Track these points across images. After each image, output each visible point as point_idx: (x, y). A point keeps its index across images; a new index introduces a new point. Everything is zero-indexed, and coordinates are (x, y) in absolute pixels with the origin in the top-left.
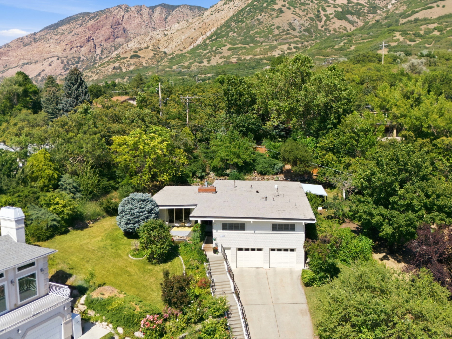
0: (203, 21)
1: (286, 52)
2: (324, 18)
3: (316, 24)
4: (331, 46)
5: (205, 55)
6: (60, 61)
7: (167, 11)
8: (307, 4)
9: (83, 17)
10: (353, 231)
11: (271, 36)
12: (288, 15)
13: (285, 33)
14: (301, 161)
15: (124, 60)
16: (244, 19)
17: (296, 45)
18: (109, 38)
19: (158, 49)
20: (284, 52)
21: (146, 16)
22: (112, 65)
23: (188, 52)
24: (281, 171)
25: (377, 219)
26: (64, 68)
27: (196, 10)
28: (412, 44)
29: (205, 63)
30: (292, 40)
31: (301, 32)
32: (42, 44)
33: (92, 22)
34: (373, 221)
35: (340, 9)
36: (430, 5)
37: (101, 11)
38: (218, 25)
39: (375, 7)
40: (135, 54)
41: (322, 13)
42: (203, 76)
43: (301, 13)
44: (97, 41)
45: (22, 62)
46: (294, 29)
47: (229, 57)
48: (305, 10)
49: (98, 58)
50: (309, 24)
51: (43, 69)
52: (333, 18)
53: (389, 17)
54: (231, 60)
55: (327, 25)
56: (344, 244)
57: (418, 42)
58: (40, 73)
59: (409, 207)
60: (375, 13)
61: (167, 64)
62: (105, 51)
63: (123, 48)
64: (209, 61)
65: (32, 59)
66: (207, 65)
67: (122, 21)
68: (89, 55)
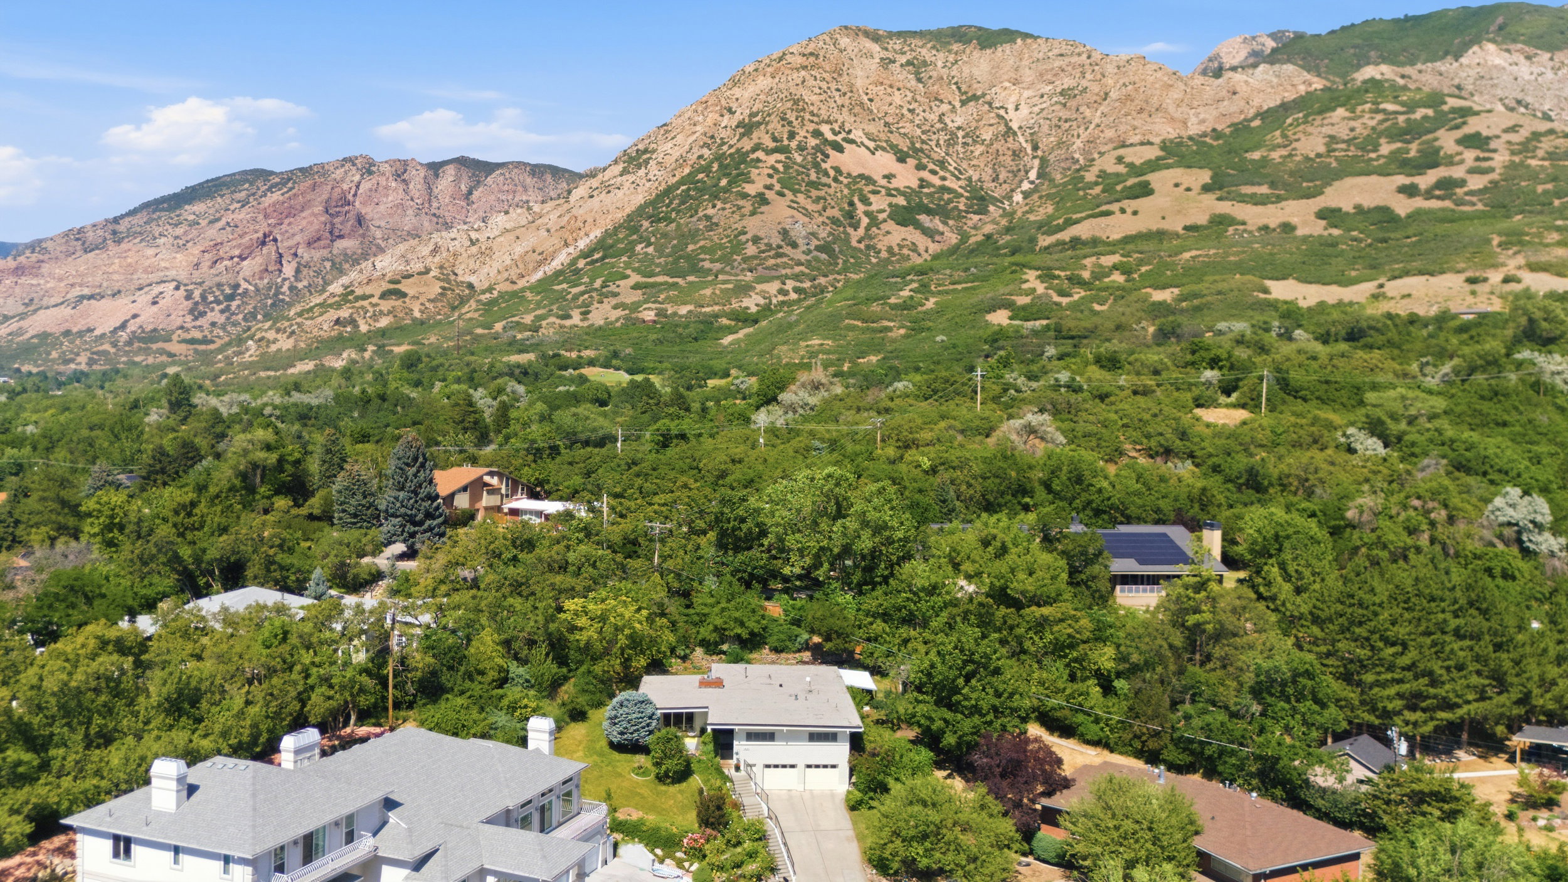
0: (568, 211)
1: (774, 301)
2: (865, 221)
3: (845, 232)
4: (882, 298)
5: (576, 297)
6: (182, 292)
7: (474, 175)
8: (825, 185)
9: (251, 184)
10: (912, 741)
11: (739, 258)
12: (780, 211)
13: (772, 253)
14: (839, 635)
15: (365, 303)
16: (674, 215)
17: (798, 284)
18: (319, 239)
19: (453, 277)
20: (770, 298)
21: (416, 185)
22: (333, 315)
23: (531, 288)
24: (806, 647)
25: (938, 724)
26: (191, 312)
27: (548, 177)
28: (1065, 301)
29: (576, 319)
30: (788, 271)
31: (809, 252)
32: (134, 249)
33: (276, 196)
34: (934, 727)
35: (901, 201)
36: (1104, 208)
37: (301, 170)
38: (606, 223)
39: (982, 199)
40: (392, 286)
41: (861, 208)
42: (574, 355)
43: (811, 207)
44: (286, 244)
45: (77, 292)
46: (794, 245)
47: (635, 307)
48: (818, 199)
49: (285, 289)
50: (830, 234)
51: (134, 312)
52: (885, 221)
53: (1013, 229)
54: (640, 315)
55: (871, 238)
56: (897, 758)
57: (1076, 297)
58: (126, 321)
59: (976, 710)
60: (983, 211)
61: (476, 315)
62: (305, 271)
63: (361, 271)
64: (585, 314)
65: (105, 284)
66: (581, 324)
67: (355, 195)
68: (261, 278)
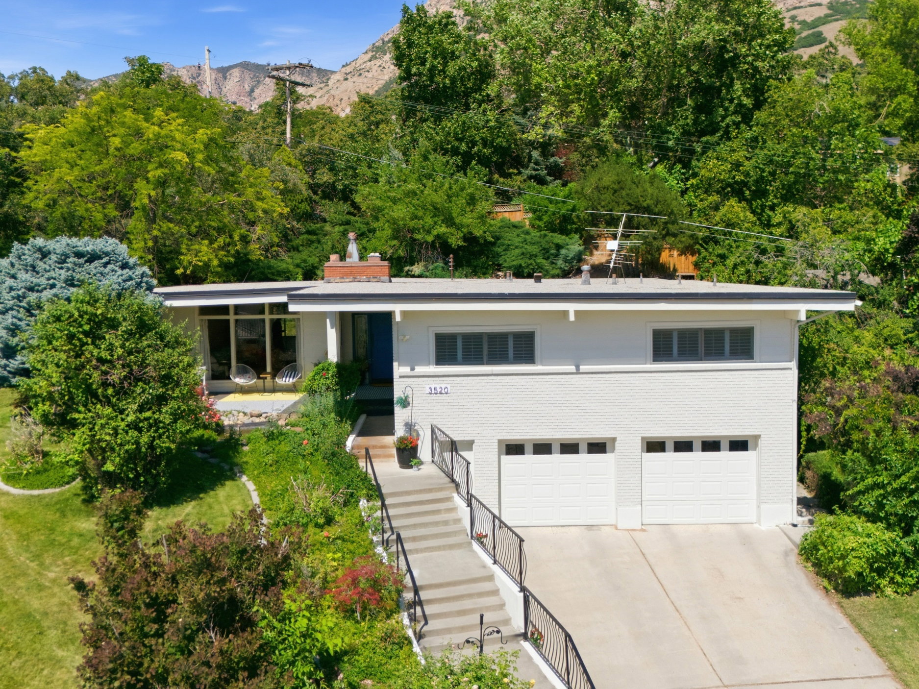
0: (328, 92)
7: (254, 76)
27: (314, 76)
